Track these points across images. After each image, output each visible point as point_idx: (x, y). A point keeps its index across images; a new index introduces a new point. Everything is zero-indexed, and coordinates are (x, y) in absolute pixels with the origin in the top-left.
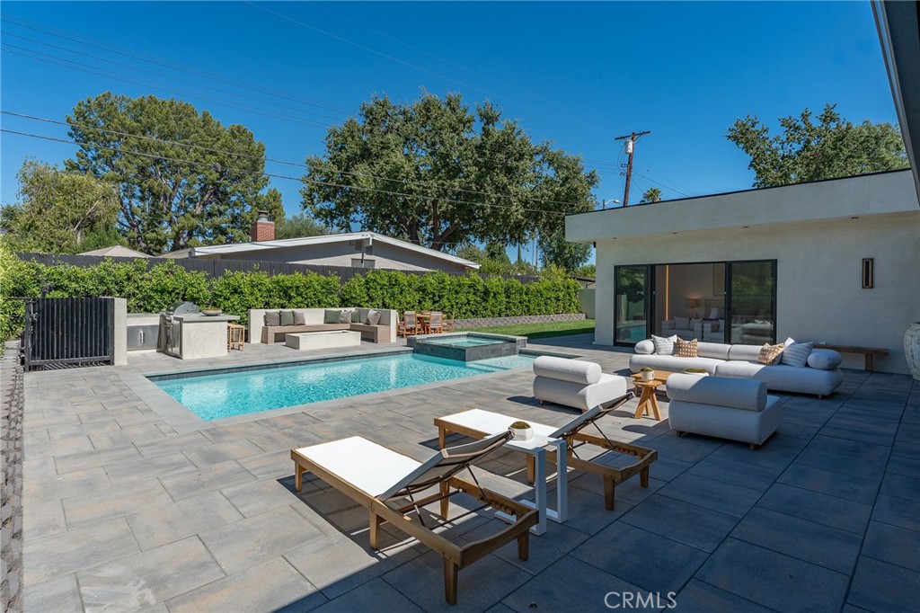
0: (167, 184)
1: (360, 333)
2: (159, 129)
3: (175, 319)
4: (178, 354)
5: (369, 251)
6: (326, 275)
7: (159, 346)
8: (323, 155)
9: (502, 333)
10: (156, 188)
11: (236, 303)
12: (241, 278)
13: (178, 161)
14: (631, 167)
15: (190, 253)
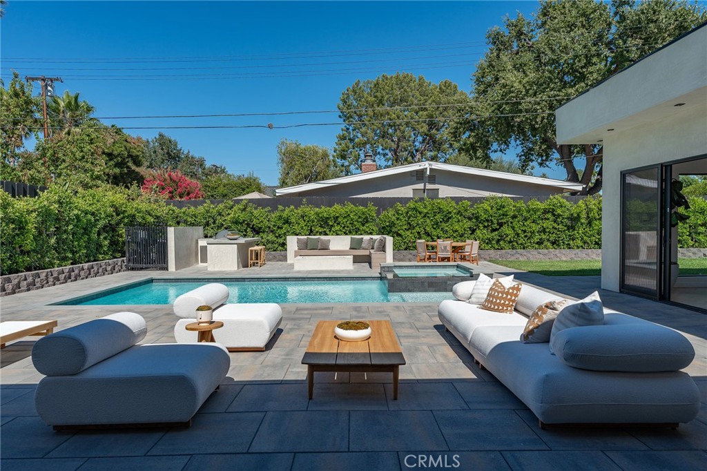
1: (352, 259)
2: (388, 99)
5: (430, 180)
13: (398, 122)
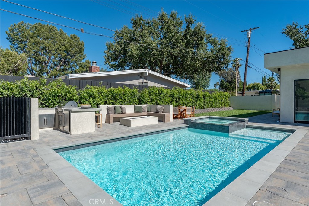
0: (46, 58)
1: (158, 117)
2: (43, 36)
3: (65, 110)
4: (68, 131)
5: (146, 78)
6: (132, 88)
7: (54, 126)
8: (113, 43)
9: (218, 116)
10: (42, 59)
11: (91, 102)
12: (94, 89)
13: (50, 49)
14: (249, 43)
15: (66, 77)
